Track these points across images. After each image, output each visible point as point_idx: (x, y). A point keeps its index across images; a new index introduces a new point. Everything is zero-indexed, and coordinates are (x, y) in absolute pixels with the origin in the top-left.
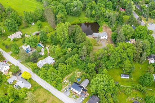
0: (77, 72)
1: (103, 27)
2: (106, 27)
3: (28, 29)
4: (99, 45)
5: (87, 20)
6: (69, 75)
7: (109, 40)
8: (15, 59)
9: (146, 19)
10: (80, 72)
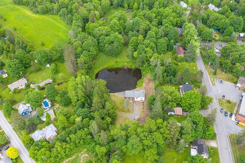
0: (83, 154)
1: (145, 78)
2: (150, 80)
3: (39, 73)
4: (128, 111)
5: (128, 62)
6: (70, 159)
7: (146, 103)
8: (9, 122)
9: (214, 71)
10: (87, 155)
